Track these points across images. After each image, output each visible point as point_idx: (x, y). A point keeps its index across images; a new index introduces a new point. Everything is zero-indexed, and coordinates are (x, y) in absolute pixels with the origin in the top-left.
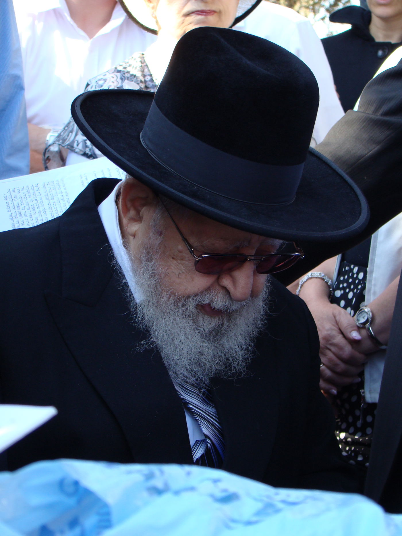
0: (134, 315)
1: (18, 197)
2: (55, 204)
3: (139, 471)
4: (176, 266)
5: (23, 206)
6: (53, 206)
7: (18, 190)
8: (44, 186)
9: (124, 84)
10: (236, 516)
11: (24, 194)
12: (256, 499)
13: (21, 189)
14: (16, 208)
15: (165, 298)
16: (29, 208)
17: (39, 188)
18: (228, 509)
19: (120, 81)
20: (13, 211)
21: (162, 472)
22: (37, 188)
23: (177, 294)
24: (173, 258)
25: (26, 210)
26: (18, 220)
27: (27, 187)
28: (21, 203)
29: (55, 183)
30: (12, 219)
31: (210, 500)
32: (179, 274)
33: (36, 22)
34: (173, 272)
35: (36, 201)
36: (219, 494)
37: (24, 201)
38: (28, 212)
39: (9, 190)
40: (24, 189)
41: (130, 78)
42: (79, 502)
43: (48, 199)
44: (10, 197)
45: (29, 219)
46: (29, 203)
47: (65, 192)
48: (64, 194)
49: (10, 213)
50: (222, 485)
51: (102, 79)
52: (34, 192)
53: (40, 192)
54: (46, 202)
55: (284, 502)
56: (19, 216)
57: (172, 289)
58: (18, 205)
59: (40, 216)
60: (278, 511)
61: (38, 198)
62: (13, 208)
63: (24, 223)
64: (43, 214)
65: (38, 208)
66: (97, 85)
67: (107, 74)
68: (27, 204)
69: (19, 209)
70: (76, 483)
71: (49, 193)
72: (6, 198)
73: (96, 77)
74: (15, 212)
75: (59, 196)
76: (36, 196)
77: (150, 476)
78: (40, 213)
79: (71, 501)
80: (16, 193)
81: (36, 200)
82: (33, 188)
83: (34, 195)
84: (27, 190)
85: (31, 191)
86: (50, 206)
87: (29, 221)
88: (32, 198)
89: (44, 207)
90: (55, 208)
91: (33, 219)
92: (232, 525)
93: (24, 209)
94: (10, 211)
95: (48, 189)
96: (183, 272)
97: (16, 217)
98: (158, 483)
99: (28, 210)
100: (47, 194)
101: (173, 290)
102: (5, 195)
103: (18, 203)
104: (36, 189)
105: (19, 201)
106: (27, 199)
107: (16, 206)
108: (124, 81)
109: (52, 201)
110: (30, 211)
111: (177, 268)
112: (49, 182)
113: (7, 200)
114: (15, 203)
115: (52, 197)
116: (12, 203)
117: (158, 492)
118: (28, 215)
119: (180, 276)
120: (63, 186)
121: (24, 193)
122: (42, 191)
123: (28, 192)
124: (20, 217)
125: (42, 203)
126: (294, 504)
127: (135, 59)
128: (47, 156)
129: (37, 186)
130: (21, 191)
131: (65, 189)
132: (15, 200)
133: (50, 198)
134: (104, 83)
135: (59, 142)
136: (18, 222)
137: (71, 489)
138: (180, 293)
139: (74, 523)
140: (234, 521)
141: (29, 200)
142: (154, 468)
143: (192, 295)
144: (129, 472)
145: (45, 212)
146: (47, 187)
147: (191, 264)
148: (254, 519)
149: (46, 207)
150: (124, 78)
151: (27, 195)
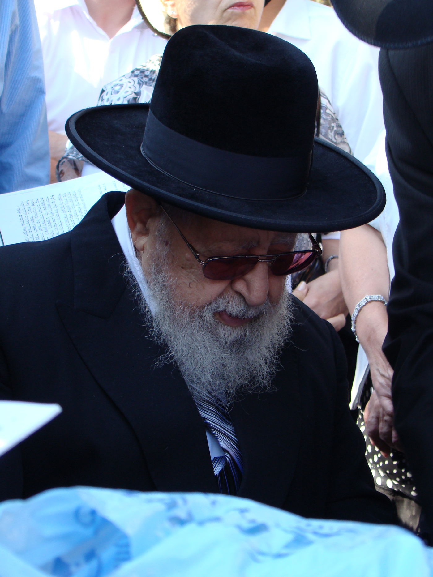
0: (150, 329)
1: (32, 209)
2: (72, 217)
3: (161, 500)
4: (186, 276)
5: (37, 219)
6: (70, 219)
7: (32, 202)
8: (60, 198)
9: (142, 89)
10: (264, 548)
11: (39, 207)
12: (285, 531)
13: (35, 201)
14: (30, 222)
15: (180, 311)
16: (44, 221)
17: (54, 200)
18: (256, 541)
19: (137, 86)
20: (27, 225)
21: (185, 501)
22: (53, 200)
23: (190, 305)
24: (182, 268)
25: (41, 223)
26: (32, 234)
27: (42, 199)
28: (36, 216)
29: (72, 194)
30: (26, 233)
31: (236, 532)
32: (190, 283)
33: (52, 21)
34: (184, 283)
35: (52, 214)
36: (246, 525)
37: (39, 214)
38: (43, 225)
39: (23, 202)
40: (38, 201)
41: (148, 82)
42: (96, 532)
43: (64, 211)
44: (24, 210)
45: (44, 233)
46: (44, 216)
47: (83, 204)
48: (82, 206)
49: (24, 227)
50: (249, 516)
51: (118, 84)
52: (49, 205)
53: (55, 205)
54: (62, 215)
55: (315, 533)
56: (33, 229)
57: (184, 300)
58: (32, 218)
59: (56, 230)
60: (309, 543)
61: (54, 211)
62: (27, 222)
63: (38, 237)
64: (59, 227)
65: (54, 221)
66: (113, 91)
67: (124, 78)
68: (42, 217)
69: (33, 222)
70: (93, 513)
71: (66, 205)
72: (19, 210)
73: (111, 83)
74: (29, 225)
75: (77, 208)
76: (51, 209)
77: (172, 505)
78: (56, 226)
79: (88, 532)
80: (30, 206)
81: (52, 212)
82: (48, 200)
83: (50, 207)
84: (41, 203)
85: (46, 203)
86: (66, 219)
87: (45, 235)
88: (47, 210)
89: (60, 220)
90: (72, 221)
91: (48, 233)
92: (260, 558)
93: (38, 222)
94: (23, 224)
95: (64, 201)
96: (193, 281)
97: (30, 231)
98: (181, 513)
99: (43, 223)
100: (64, 206)
101: (186, 301)
102: (19, 208)
103: (32, 216)
104: (51, 201)
105: (33, 214)
106: (42, 212)
107: (30, 220)
108: (142, 85)
109: (68, 214)
110: (46, 225)
111: (188, 277)
112: (65, 194)
113: (20, 213)
114: (29, 216)
115: (69, 209)
116: (25, 216)
117: (181, 522)
118: (43, 229)
119: (191, 286)
120: (81, 198)
121: (39, 205)
122: (58, 202)
123: (43, 204)
124: (34, 231)
125: (58, 215)
126: (327, 535)
127: (153, 62)
128: (60, 169)
129: (52, 198)
130: (35, 204)
131: (83, 200)
132: (29, 213)
133: (67, 211)
134: (120, 89)
135: (73, 153)
136: (32, 236)
137: (87, 519)
138: (193, 303)
139: (90, 555)
140: (262, 554)
141: (44, 213)
142: (177, 497)
143: (206, 304)
144: (150, 501)
145: (61, 225)
146: (63, 199)
147: (200, 272)
148: (284, 551)
149: (63, 220)
150: (141, 83)
151: (42, 207)
